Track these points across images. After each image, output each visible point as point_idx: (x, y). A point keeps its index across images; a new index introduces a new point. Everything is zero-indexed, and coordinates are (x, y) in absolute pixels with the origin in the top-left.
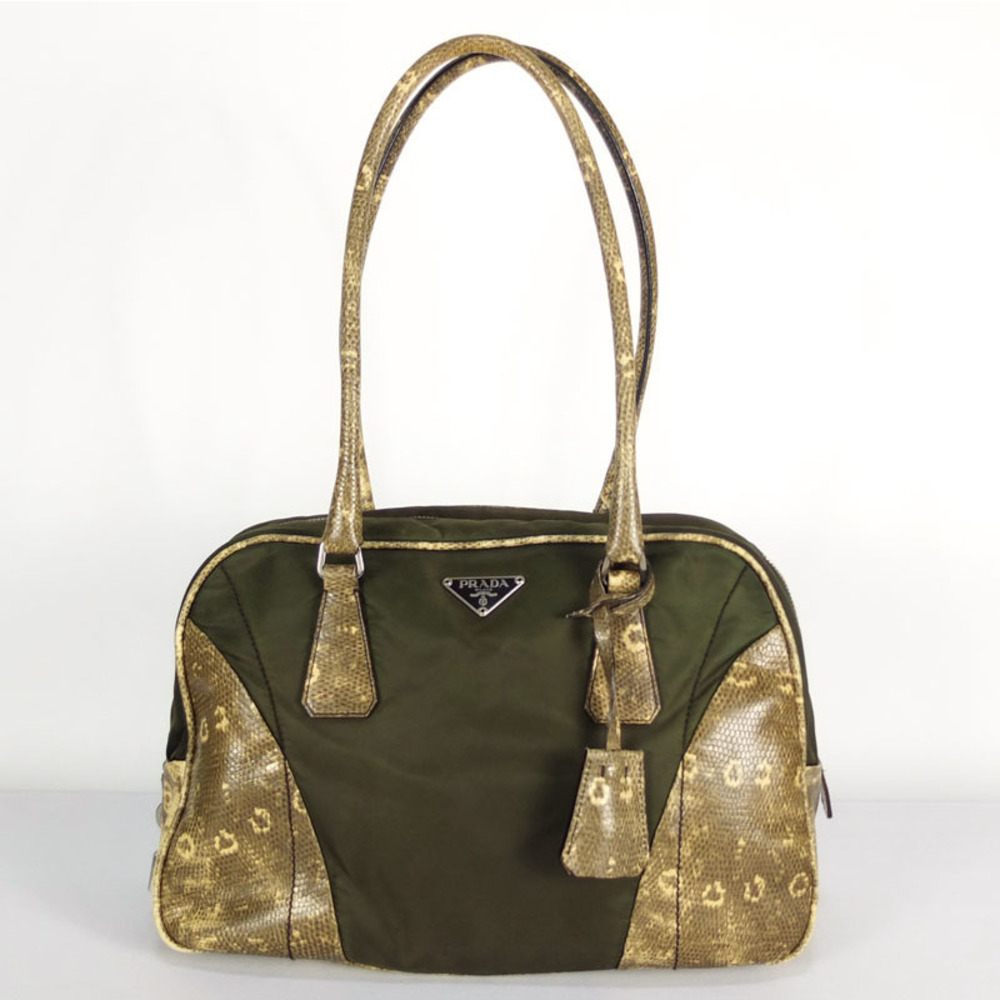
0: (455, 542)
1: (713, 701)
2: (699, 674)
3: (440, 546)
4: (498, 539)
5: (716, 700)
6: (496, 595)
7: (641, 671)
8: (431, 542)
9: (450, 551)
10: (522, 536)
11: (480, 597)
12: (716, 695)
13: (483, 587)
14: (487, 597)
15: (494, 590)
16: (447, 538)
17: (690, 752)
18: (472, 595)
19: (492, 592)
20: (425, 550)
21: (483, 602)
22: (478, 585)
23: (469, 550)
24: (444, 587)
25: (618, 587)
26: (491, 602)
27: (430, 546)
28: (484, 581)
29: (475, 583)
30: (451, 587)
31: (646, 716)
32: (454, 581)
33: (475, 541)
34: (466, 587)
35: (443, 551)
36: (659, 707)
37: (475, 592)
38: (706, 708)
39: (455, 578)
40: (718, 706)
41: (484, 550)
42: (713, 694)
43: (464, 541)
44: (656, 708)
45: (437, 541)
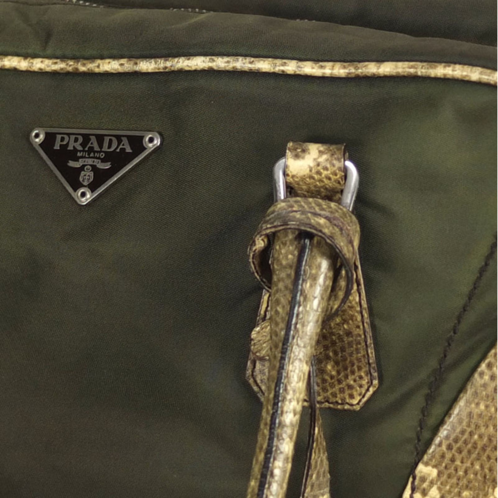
0: (63, 58)
1: (476, 375)
2: (459, 319)
3: (38, 64)
4: (130, 57)
5: (482, 374)
6: (107, 166)
7: (345, 321)
8: (26, 56)
9: (55, 73)
10: (167, 56)
11: (82, 168)
12: (483, 366)
13: (91, 149)
14: (94, 168)
15: (108, 157)
16: (49, 52)
17: (427, 464)
18: (71, 164)
19: (103, 161)
20: (15, 71)
21: (87, 176)
22: (83, 145)
23: (84, 74)
24: (30, 144)
25: (303, 178)
26: (100, 177)
27: (22, 64)
28: (93, 139)
29: (81, 139)
30: (41, 145)
31: (352, 396)
32: (47, 135)
33: (92, 58)
34: (64, 147)
35: (42, 73)
36: (376, 382)
37: (76, 159)
38: (462, 389)
39: (50, 130)
40: (485, 386)
41: (107, 75)
42: (477, 365)
43: (75, 58)
44: (370, 383)
45: (35, 56)
